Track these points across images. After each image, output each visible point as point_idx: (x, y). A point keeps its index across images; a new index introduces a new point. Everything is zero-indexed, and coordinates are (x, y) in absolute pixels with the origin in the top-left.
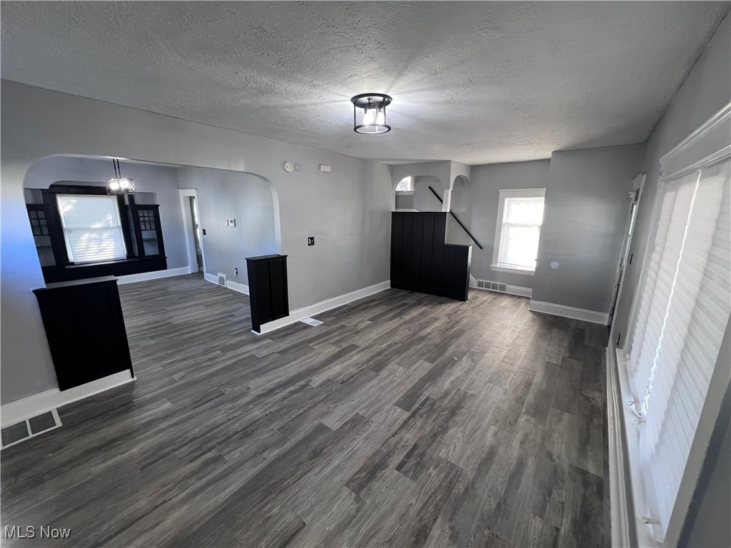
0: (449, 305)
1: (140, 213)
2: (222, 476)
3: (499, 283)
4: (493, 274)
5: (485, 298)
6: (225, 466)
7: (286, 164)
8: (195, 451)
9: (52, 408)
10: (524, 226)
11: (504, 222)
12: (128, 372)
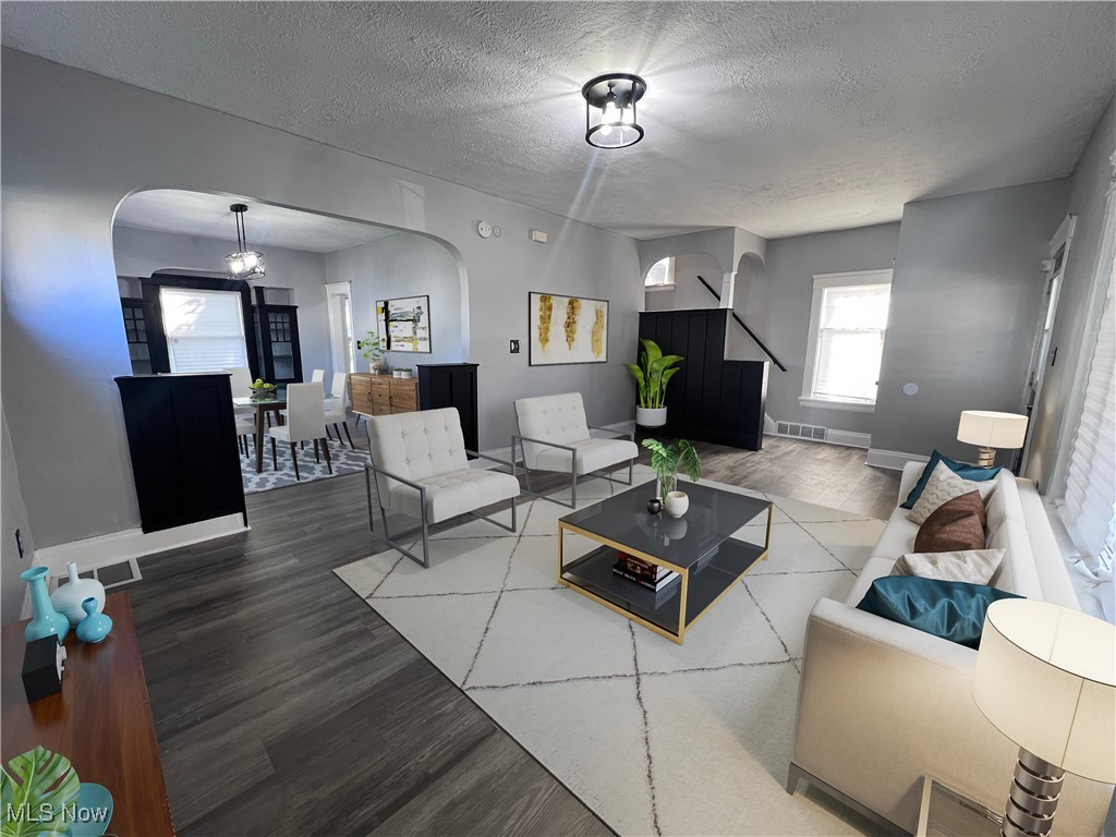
0: (730, 455)
1: (271, 319)
2: (369, 656)
3: (813, 427)
4: (804, 412)
5: (790, 448)
6: (374, 643)
7: (481, 225)
8: (328, 621)
9: (132, 556)
10: (857, 332)
11: (822, 326)
12: (239, 515)
